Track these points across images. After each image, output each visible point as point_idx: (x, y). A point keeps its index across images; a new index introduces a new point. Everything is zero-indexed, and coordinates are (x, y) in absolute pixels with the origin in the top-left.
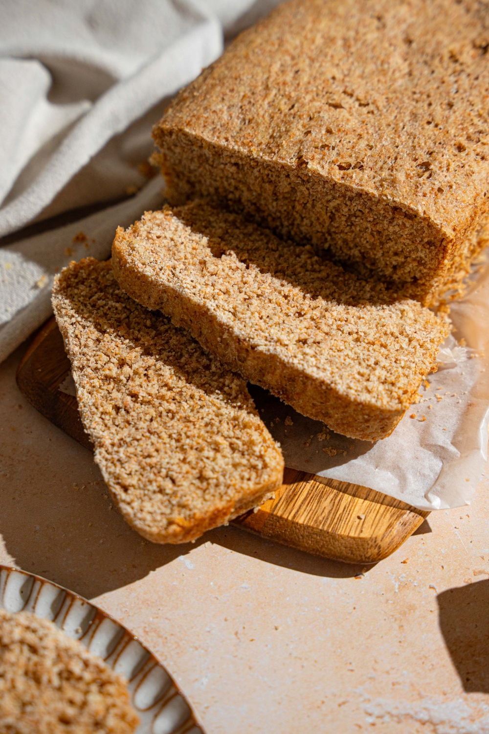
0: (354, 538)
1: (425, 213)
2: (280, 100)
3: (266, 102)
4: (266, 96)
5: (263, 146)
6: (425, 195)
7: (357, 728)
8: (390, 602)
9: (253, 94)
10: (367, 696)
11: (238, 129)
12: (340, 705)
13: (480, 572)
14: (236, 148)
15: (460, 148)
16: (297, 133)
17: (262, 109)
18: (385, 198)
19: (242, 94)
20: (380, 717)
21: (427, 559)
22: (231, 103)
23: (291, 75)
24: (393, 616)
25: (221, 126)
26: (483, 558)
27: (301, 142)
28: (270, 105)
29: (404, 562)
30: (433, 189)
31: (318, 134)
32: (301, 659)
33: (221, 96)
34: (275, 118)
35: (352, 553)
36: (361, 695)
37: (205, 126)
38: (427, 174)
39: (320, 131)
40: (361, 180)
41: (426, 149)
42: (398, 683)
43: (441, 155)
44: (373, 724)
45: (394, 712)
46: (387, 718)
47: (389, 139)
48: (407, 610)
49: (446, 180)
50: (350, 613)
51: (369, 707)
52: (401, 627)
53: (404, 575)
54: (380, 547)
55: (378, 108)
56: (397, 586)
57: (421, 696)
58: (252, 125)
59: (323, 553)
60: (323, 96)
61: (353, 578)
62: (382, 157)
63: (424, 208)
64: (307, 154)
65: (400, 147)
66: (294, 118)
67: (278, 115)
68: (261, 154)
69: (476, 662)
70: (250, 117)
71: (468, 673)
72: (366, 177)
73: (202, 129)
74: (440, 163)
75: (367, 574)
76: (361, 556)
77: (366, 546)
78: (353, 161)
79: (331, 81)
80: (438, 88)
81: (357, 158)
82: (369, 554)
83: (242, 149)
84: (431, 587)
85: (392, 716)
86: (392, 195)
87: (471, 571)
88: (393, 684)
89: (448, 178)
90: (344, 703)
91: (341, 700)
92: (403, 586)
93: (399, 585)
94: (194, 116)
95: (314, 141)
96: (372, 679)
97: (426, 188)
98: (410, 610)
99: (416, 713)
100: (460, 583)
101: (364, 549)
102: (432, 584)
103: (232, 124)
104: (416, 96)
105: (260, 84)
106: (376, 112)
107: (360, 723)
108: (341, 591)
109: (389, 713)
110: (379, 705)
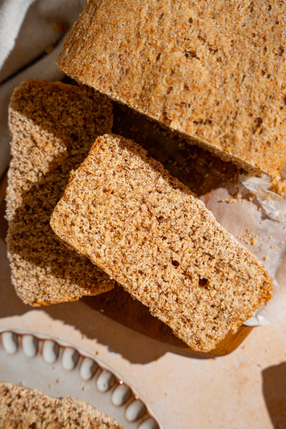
1: (256, 165)
2: (149, 50)
3: (138, 52)
4: (138, 44)
5: (138, 98)
6: (256, 150)
8: (233, 375)
9: (129, 41)
11: (118, 78)
14: (118, 98)
16: (162, 88)
17: (136, 59)
18: (227, 153)
19: (120, 42)
22: (112, 52)
23: (157, 19)
24: (234, 385)
25: (106, 76)
27: (165, 97)
28: (142, 54)
30: (263, 144)
31: (178, 90)
33: (104, 44)
34: (146, 69)
37: (93, 76)
38: (259, 130)
39: (179, 88)
40: (210, 136)
41: (259, 104)
43: (270, 110)
47: (232, 93)
48: (243, 381)
49: (273, 134)
50: (209, 384)
52: (239, 392)
53: (242, 355)
55: (224, 54)
56: (238, 365)
58: (128, 75)
60: (183, 43)
62: (226, 112)
63: (256, 162)
64: (171, 113)
65: (240, 101)
66: (160, 71)
67: (148, 66)
68: (136, 106)
70: (127, 67)
72: (214, 133)
73: (91, 79)
74: (269, 120)
78: (204, 117)
79: (189, 24)
80: (273, 28)
81: (207, 114)
83: (122, 99)
84: (258, 365)
86: (232, 151)
89: (275, 133)
92: (242, 364)
94: (84, 65)
95: (174, 98)
96: (221, 426)
97: (258, 145)
98: (245, 381)
102: (259, 363)
103: (114, 74)
104: (255, 39)
105: (132, 32)
106: (223, 59)
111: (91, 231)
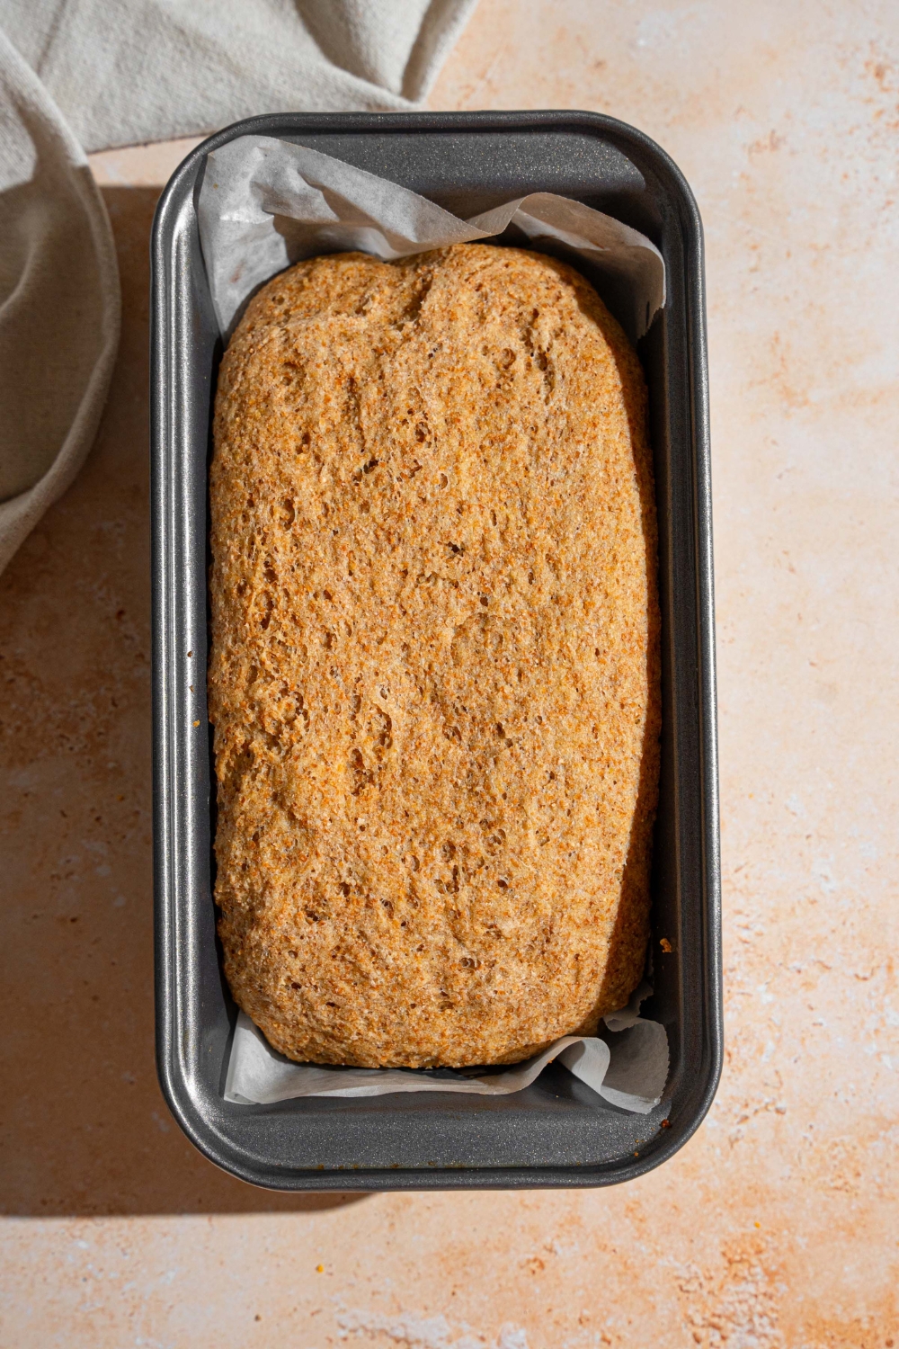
7: (327, 1342)
10: (343, 1305)
12: (313, 1314)
20: (354, 1331)
32: (277, 1256)
36: (337, 1304)
42: (379, 1293)
44: (345, 1339)
45: (370, 1326)
46: (361, 1333)
51: (345, 1319)
52: (392, 1225)
57: (400, 1310)
69: (466, 1274)
71: (455, 1286)
85: (366, 1330)
88: (374, 1293)
90: (318, 1312)
91: (315, 1308)
96: (351, 1286)
99: (392, 1329)
107: (331, 1336)
109: (364, 1327)
110: (354, 1317)
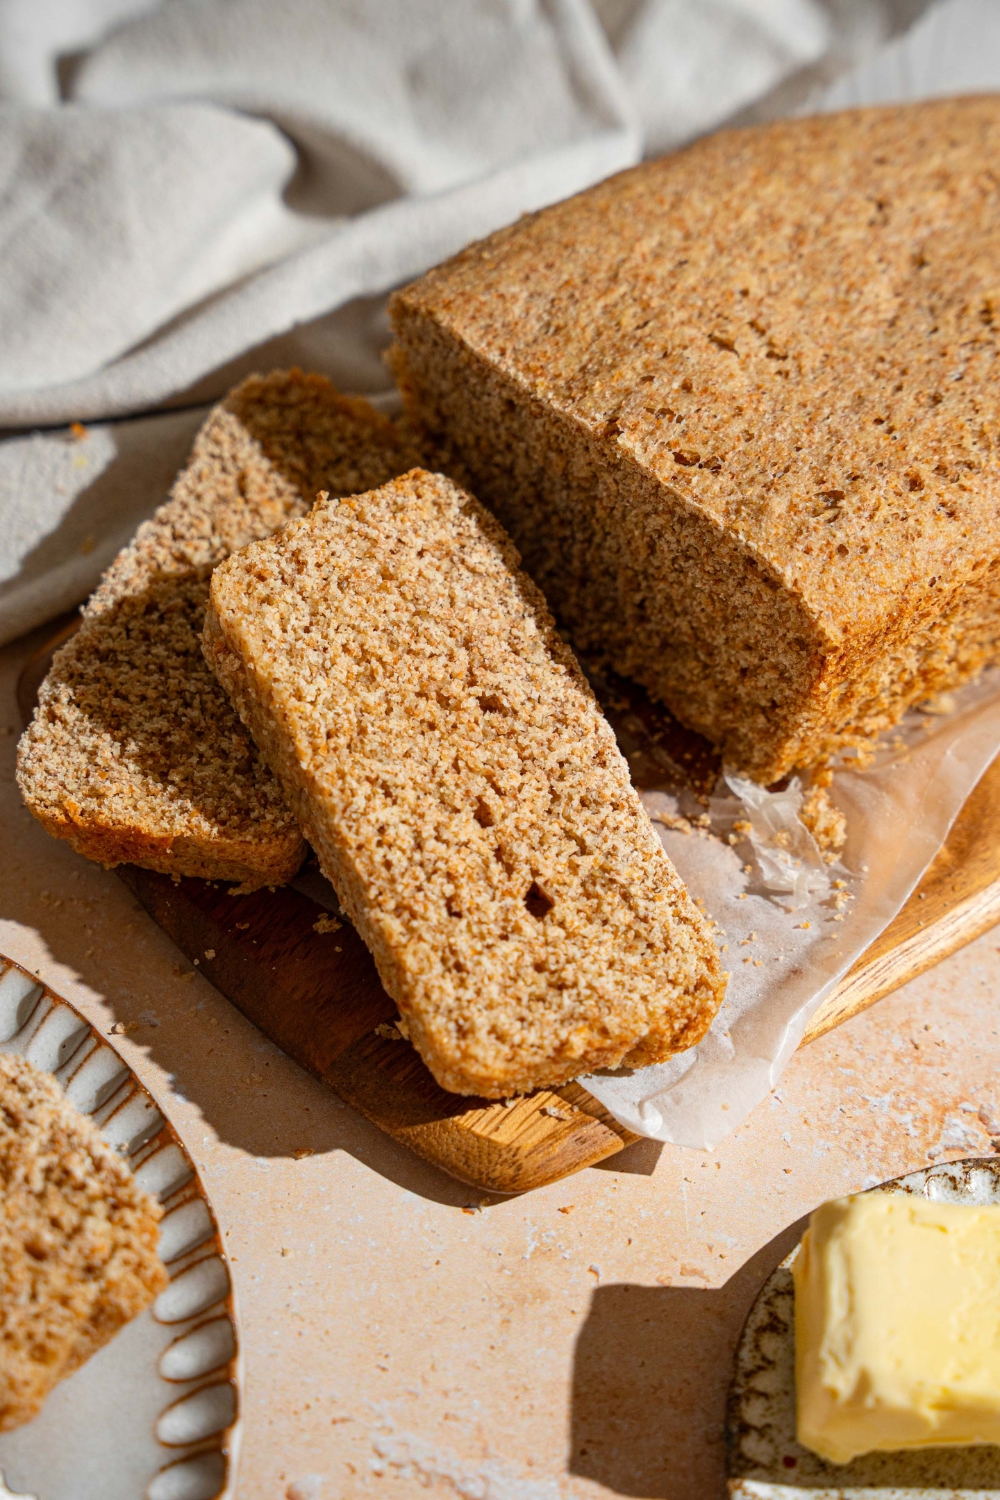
0: (478, 1137)
1: (795, 583)
2: (627, 307)
3: (601, 304)
4: (605, 293)
5: (561, 382)
6: (808, 551)
7: (347, 1471)
8: (507, 1272)
9: (585, 282)
10: (390, 1421)
11: (530, 338)
12: (334, 1422)
13: (694, 1272)
14: (512, 371)
15: (915, 484)
16: (629, 375)
17: (589, 314)
18: (733, 536)
19: (565, 277)
20: (398, 1466)
21: (609, 1218)
22: (539, 289)
23: (669, 266)
24: (500, 1297)
25: (503, 325)
26: (710, 1249)
27: (628, 392)
28: (606, 310)
29: (564, 1211)
30: (828, 543)
31: (665, 388)
32: (303, 1320)
33: (527, 270)
34: (604, 337)
35: (466, 1163)
36: (380, 1417)
37: (474, 318)
38: (829, 514)
39: (670, 382)
40: (705, 491)
41: (848, 468)
42: (456, 1418)
43: (870, 485)
44: (379, 1474)
45: (426, 1466)
46: (408, 1472)
47: (789, 430)
48: (530, 1296)
49: (860, 534)
50: (426, 1269)
51: (386, 1443)
52: (506, 1321)
53: (553, 1233)
54: (519, 1168)
55: (800, 368)
56: (531, 1248)
57: (485, 1453)
58: (558, 338)
59: (417, 1146)
60: (710, 320)
61: (460, 1209)
62: (763, 459)
63: (797, 575)
64: (627, 418)
65: (804, 451)
66: (636, 345)
67: (611, 332)
68: (550, 395)
69: (613, 1426)
70: (561, 322)
71: (589, 1441)
72: (716, 488)
73: (466, 321)
74: (862, 500)
75: (487, 1210)
76: (481, 1173)
77: (495, 1157)
78: (705, 453)
79: (738, 296)
80: (929, 362)
81: (716, 448)
82: (497, 1174)
83: (521, 377)
84: (591, 1270)
85: (419, 1470)
86: (748, 536)
87: (678, 1265)
88: (446, 1417)
89: (867, 533)
90: (344, 1420)
91: (342, 1414)
92: (543, 1252)
93: (536, 1248)
94: (463, 294)
95: (651, 397)
96: (413, 1395)
97: (816, 541)
98: (535, 1298)
99: (464, 1480)
100: (648, 1280)
101: (490, 1162)
102: (596, 1265)
103: (524, 326)
104: (880, 366)
105: (604, 267)
106: (792, 375)
107: (356, 1464)
108: (426, 1225)
109: (415, 1464)
110: (405, 1444)
111: (305, 636)
